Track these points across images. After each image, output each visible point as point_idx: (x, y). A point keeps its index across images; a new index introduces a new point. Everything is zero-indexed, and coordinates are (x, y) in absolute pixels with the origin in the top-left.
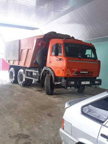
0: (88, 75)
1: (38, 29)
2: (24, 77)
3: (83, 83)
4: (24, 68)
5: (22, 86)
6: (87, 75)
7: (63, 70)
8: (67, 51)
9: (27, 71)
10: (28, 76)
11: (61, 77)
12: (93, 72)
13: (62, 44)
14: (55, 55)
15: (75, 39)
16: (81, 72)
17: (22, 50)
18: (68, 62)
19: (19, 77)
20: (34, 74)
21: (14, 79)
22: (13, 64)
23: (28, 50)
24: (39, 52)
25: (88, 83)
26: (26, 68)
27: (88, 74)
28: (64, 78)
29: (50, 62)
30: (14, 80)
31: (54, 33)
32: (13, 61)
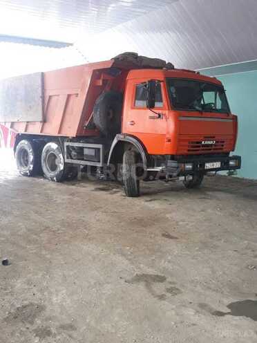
0: (216, 149)
1: (72, 45)
2: (62, 161)
3: (208, 166)
4: (59, 140)
5: (58, 181)
6: (214, 147)
7: (169, 141)
8: (175, 96)
9: (67, 146)
10: (72, 159)
11: (163, 156)
12: (223, 142)
13: (162, 81)
14: (147, 107)
15: (175, 67)
16: (203, 142)
17: (50, 97)
18: (180, 121)
19: (45, 160)
20: (86, 152)
21: (32, 166)
22: (26, 131)
23: (69, 96)
24: (99, 101)
25: (217, 165)
26: (64, 138)
27: (215, 145)
28: (170, 156)
29: (133, 123)
30: (31, 169)
31: (134, 55)
32: (26, 124)
